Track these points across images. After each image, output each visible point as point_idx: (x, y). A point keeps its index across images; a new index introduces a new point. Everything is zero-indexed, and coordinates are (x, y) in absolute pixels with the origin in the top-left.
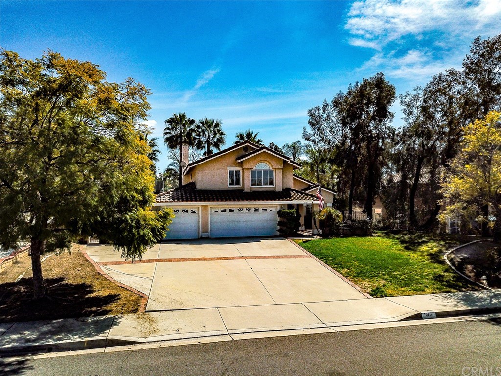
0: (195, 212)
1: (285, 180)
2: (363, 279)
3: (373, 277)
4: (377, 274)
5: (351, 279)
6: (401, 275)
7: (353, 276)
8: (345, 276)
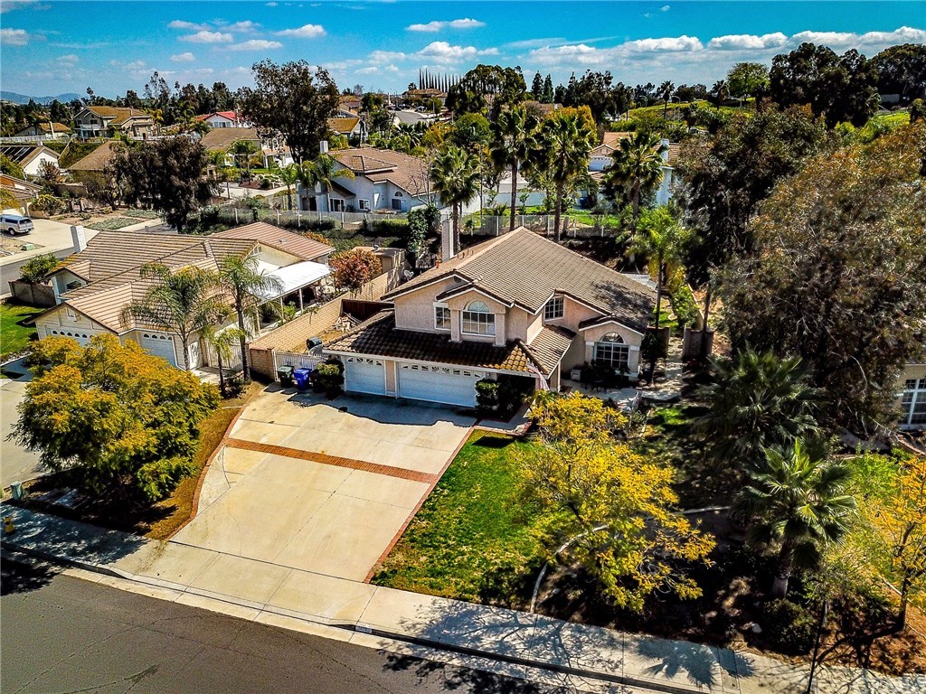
0: (380, 364)
2: (413, 547)
3: (430, 546)
4: (443, 543)
5: (398, 546)
6: (463, 554)
7: (410, 539)
8: (402, 537)
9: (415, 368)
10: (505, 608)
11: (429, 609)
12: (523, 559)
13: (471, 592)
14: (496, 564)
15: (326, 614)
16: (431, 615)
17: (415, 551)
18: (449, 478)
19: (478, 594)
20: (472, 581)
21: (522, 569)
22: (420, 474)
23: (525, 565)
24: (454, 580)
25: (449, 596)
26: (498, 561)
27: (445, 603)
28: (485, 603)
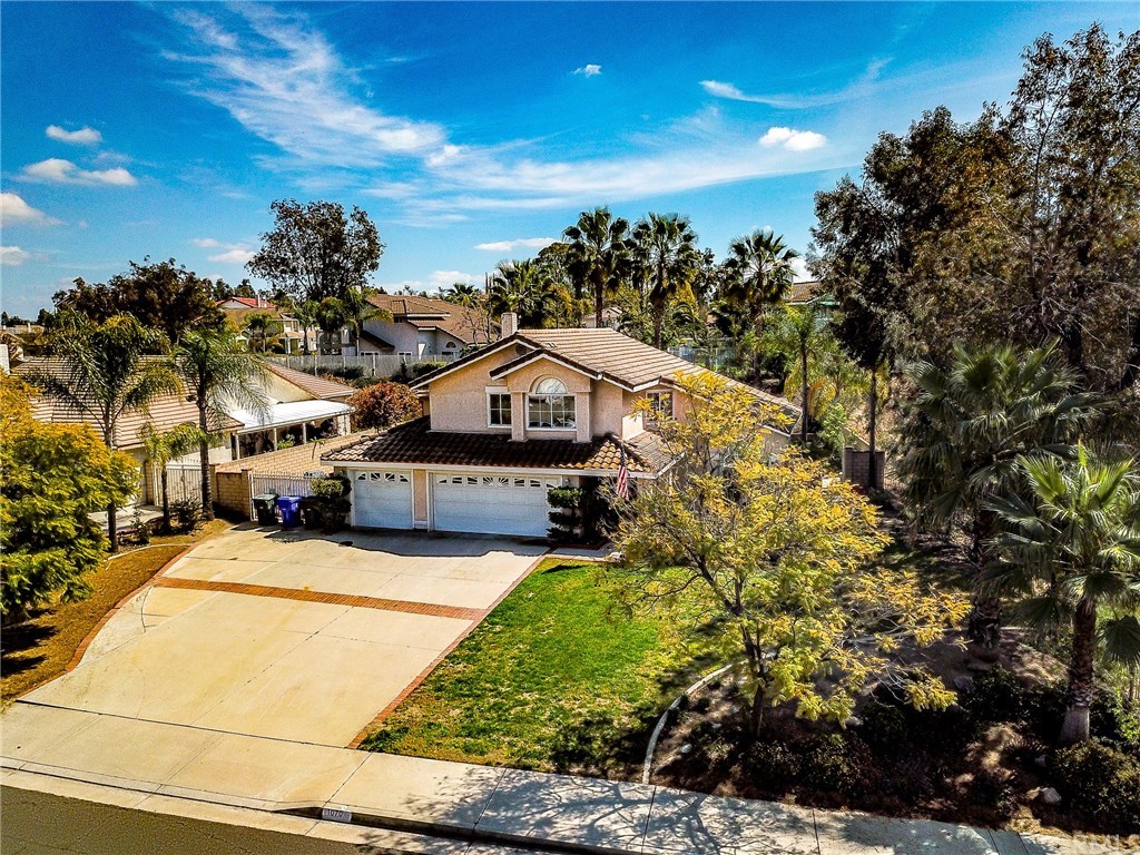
0: (405, 480)
1: (605, 415)
2: (438, 698)
3: (468, 696)
4: (491, 691)
5: (414, 695)
6: (525, 703)
7: (434, 685)
8: (420, 685)
9: (457, 481)
10: (598, 777)
11: (462, 782)
12: (626, 706)
13: (539, 756)
14: (580, 714)
15: (272, 795)
16: (465, 791)
17: (444, 702)
18: (504, 612)
19: (550, 758)
20: (539, 740)
21: (625, 720)
22: (458, 609)
23: (630, 715)
24: (507, 739)
25: (498, 764)
26: (584, 711)
27: (491, 773)
28: (561, 770)
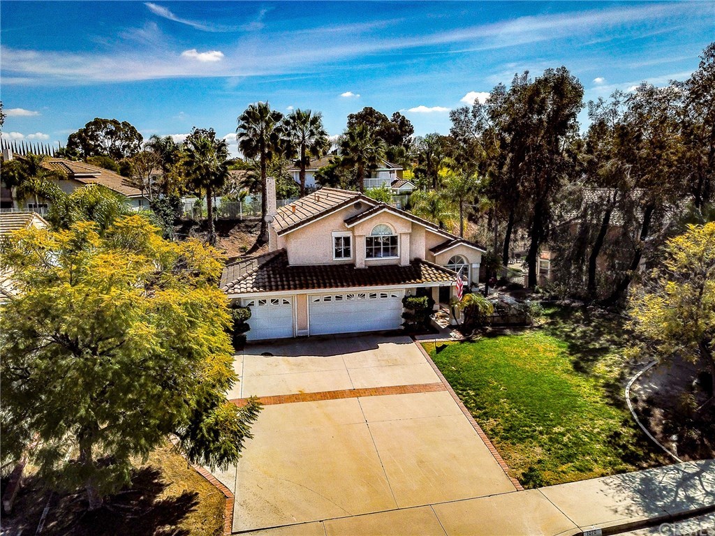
0: (288, 303)
1: (414, 247)
2: (514, 444)
3: (527, 438)
4: (533, 431)
6: (563, 434)
8: (490, 438)
9: (328, 299)
10: (660, 466)
11: (614, 491)
12: (614, 422)
13: (617, 463)
14: (600, 433)
16: (625, 495)
17: (521, 446)
18: (457, 382)
20: (604, 454)
21: (625, 430)
23: (623, 427)
24: (588, 458)
25: (607, 474)
26: (598, 430)
27: (615, 480)
28: (641, 468)
